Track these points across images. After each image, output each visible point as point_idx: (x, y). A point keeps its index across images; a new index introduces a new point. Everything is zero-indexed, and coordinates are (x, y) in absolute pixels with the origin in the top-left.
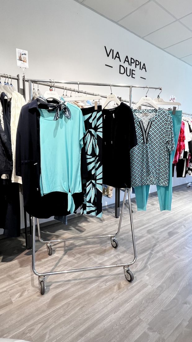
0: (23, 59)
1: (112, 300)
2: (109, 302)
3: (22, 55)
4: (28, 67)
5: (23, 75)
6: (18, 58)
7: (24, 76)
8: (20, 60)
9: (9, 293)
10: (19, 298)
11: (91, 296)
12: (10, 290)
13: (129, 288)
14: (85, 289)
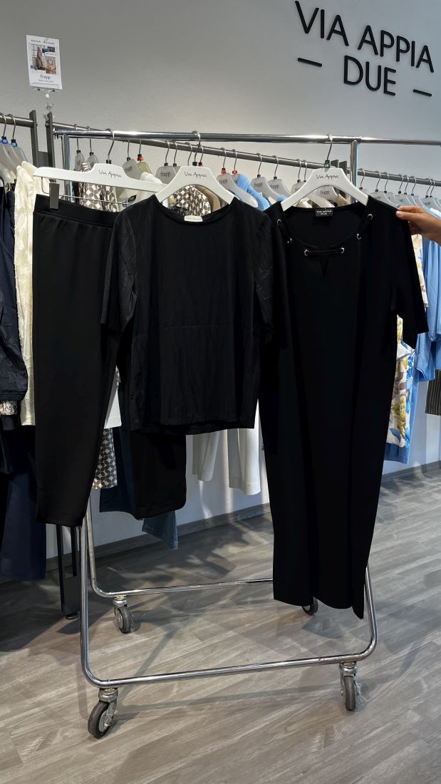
0: (45, 65)
1: (302, 774)
2: (296, 778)
3: (44, 51)
4: (61, 88)
5: (46, 112)
6: (30, 62)
7: (48, 115)
8: (38, 66)
9: (12, 737)
10: (37, 750)
11: (243, 760)
12: (16, 728)
13: (356, 744)
14: (226, 737)
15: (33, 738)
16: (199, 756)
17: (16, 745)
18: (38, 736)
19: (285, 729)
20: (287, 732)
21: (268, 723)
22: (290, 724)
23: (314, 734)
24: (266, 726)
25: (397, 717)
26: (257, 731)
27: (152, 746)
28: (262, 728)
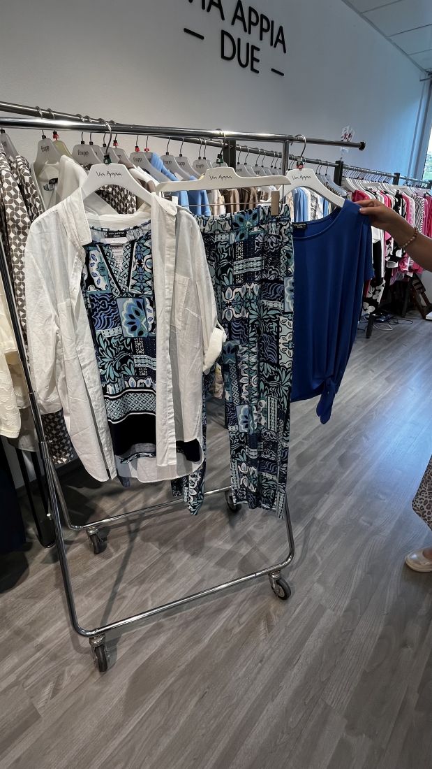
1: (260, 664)
2: (256, 671)
9: (26, 689)
10: (52, 697)
11: (216, 661)
12: (27, 678)
13: (289, 624)
14: (199, 642)
15: (45, 685)
16: (183, 667)
17: (32, 698)
18: (48, 682)
19: (238, 622)
20: (240, 625)
21: (225, 619)
22: (240, 616)
23: (258, 622)
24: (224, 623)
25: (308, 591)
26: (219, 631)
27: (145, 666)
28: (222, 626)
